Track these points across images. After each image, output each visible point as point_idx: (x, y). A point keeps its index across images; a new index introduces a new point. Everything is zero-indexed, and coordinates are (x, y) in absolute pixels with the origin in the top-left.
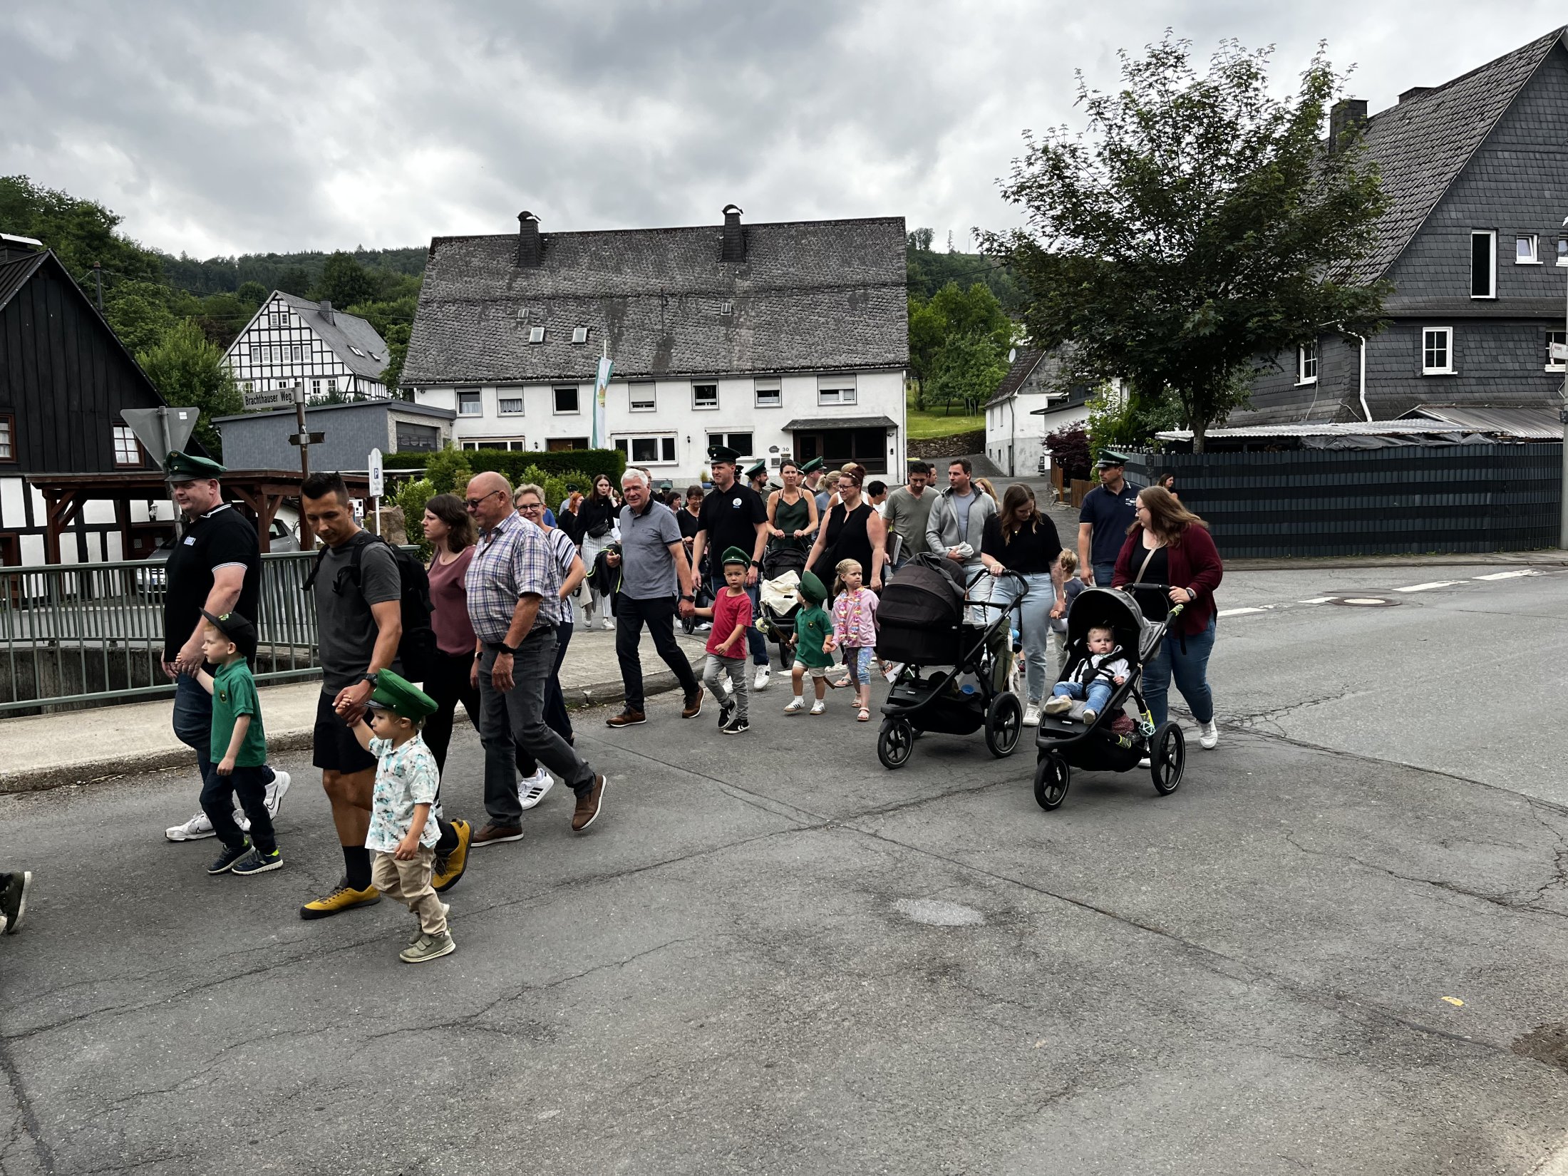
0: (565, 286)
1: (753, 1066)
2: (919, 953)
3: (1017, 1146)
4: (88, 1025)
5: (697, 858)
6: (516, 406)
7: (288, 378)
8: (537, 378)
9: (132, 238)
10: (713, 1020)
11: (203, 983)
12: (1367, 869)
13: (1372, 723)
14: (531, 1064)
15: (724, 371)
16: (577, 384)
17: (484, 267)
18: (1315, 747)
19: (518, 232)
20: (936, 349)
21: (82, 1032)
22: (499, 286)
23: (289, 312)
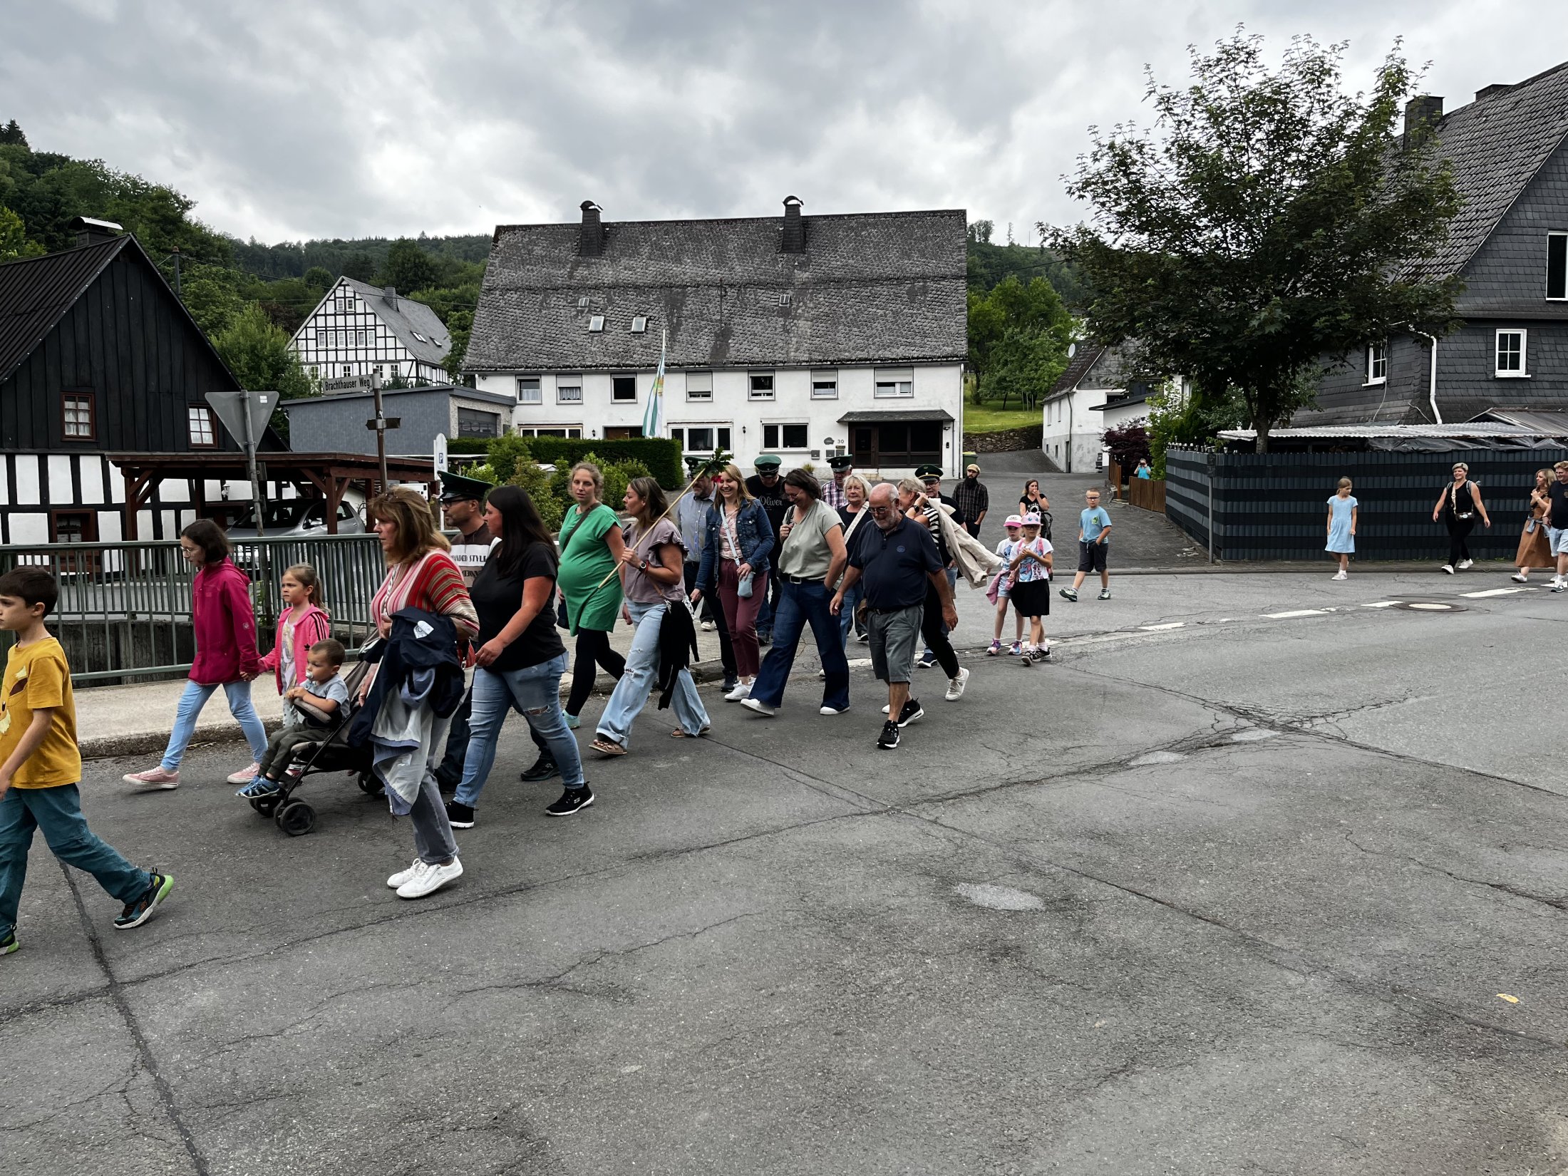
0: (626, 276)
1: (822, 1033)
2: (981, 935)
3: (1078, 1117)
4: (197, 974)
5: (763, 837)
6: (575, 394)
7: (352, 362)
8: (596, 366)
9: (204, 224)
10: (783, 989)
11: (303, 937)
12: (1426, 870)
13: (1435, 728)
14: (612, 1022)
15: (781, 362)
16: (636, 373)
17: (546, 256)
18: (1376, 750)
19: (580, 221)
20: (994, 342)
21: (192, 980)
22: (560, 275)
23: (354, 297)
